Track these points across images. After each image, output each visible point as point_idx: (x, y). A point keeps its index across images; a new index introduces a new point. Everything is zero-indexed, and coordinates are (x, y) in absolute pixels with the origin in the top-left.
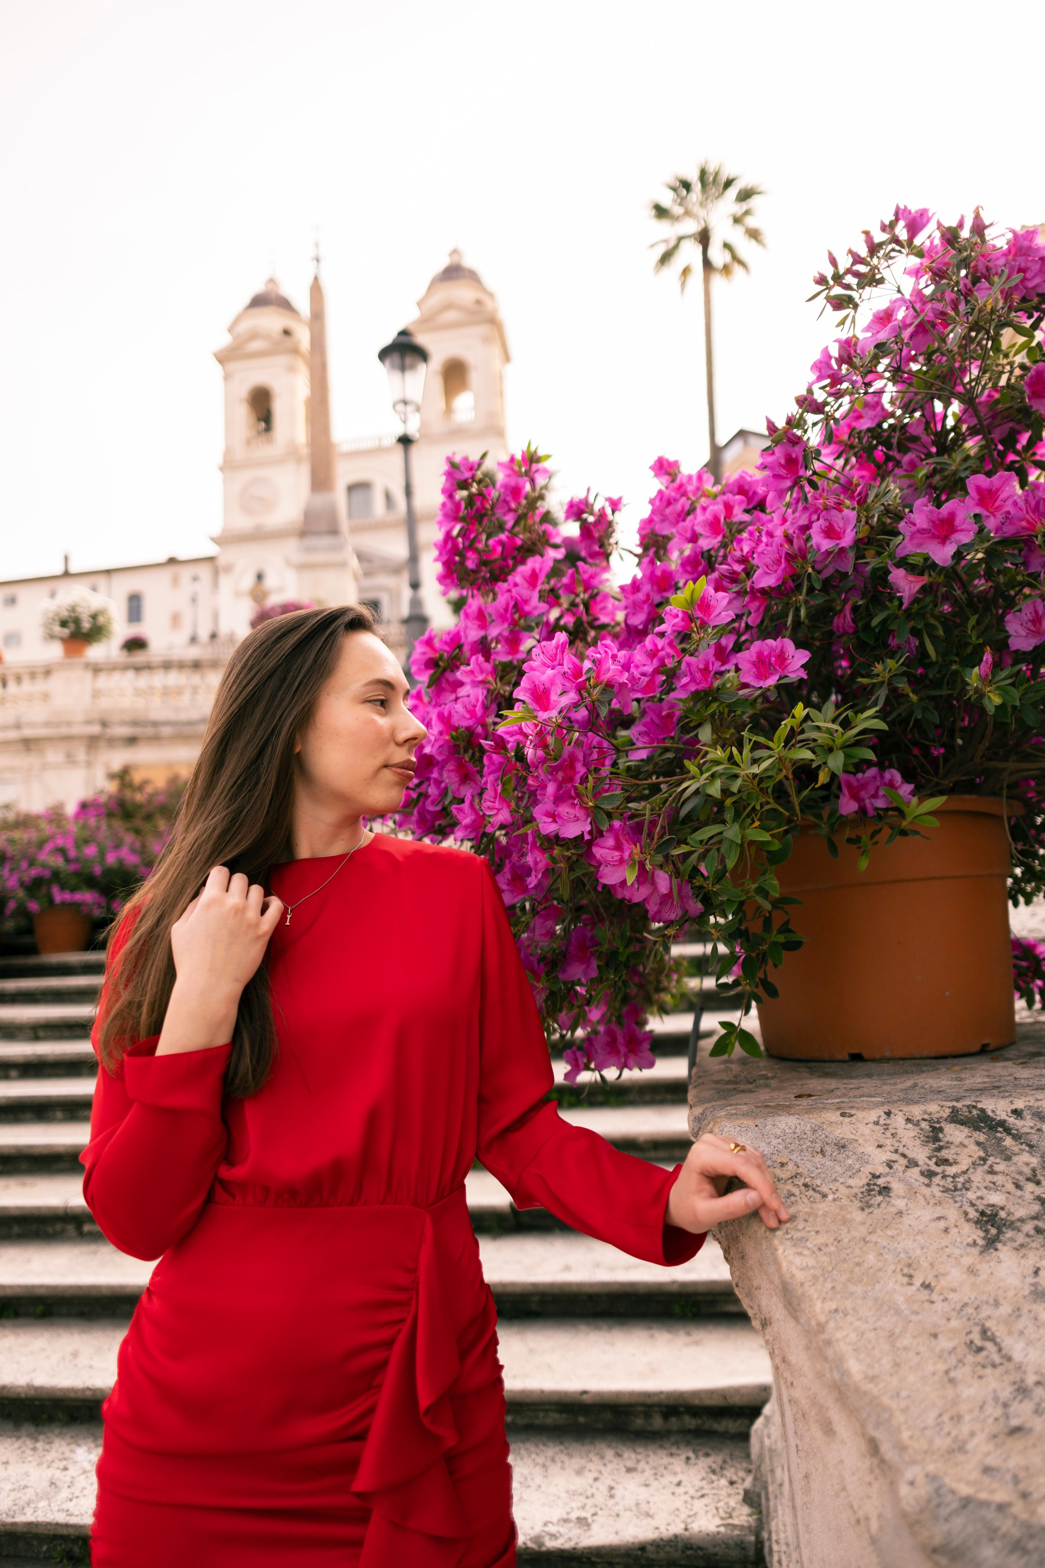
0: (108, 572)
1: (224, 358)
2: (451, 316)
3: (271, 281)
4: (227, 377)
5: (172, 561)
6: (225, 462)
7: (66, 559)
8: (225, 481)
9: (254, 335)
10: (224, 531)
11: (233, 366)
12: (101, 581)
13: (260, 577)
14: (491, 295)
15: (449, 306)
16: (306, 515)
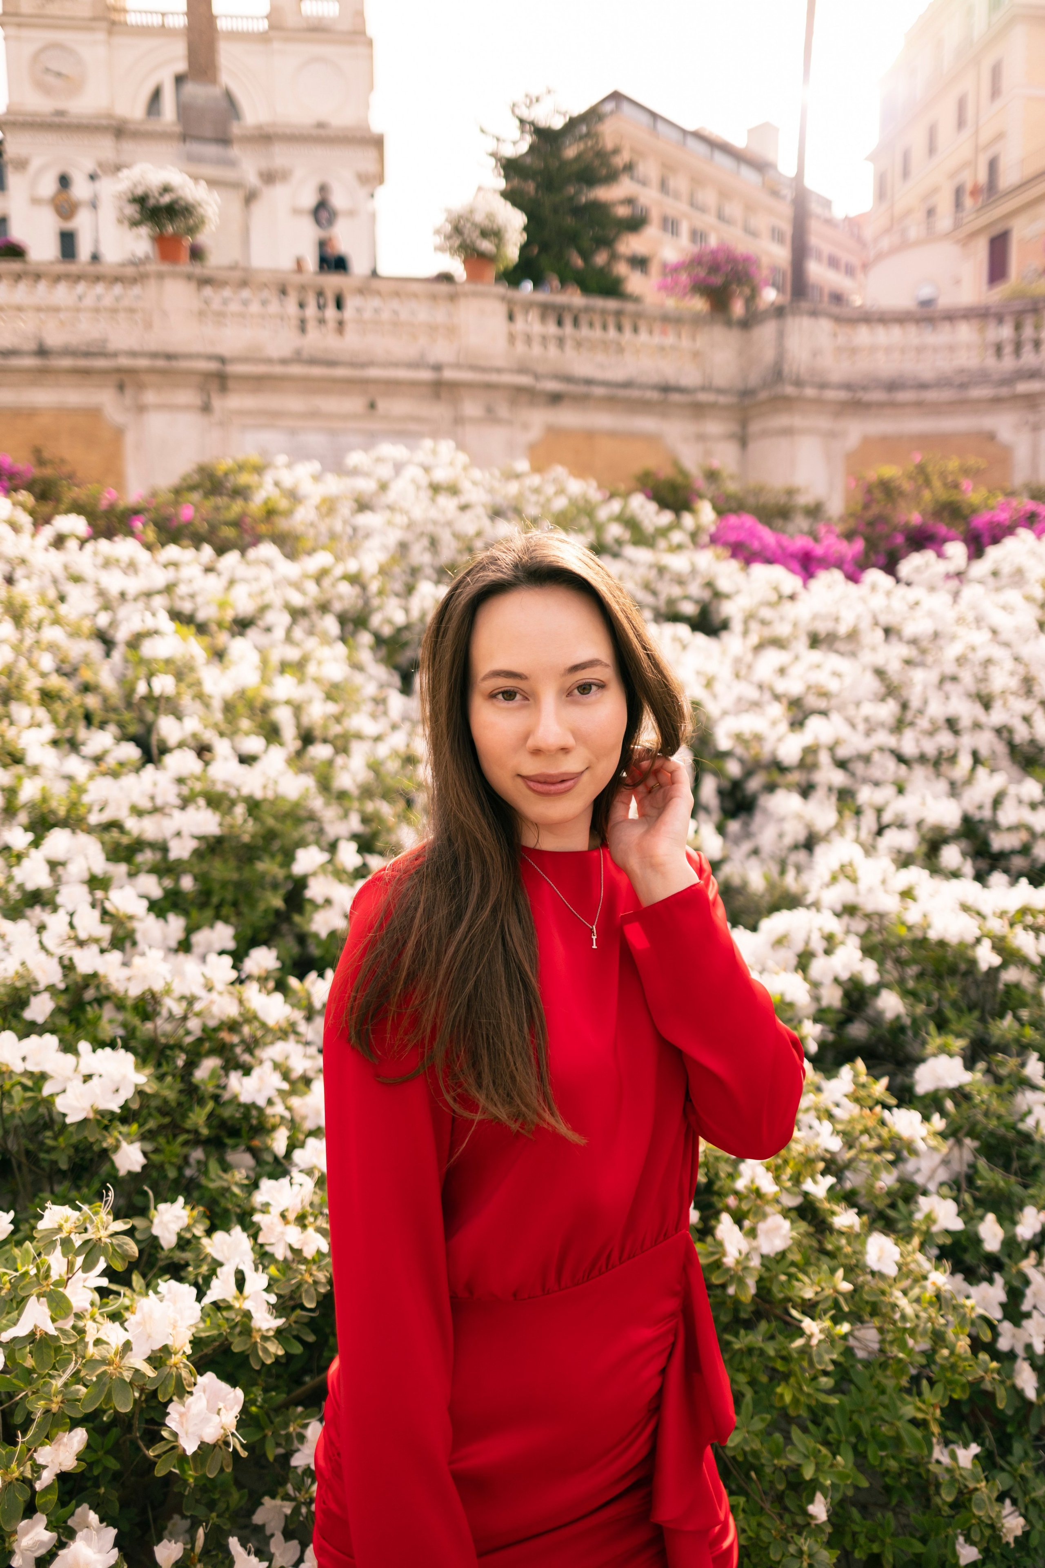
13: (64, 181)
16: (183, 110)
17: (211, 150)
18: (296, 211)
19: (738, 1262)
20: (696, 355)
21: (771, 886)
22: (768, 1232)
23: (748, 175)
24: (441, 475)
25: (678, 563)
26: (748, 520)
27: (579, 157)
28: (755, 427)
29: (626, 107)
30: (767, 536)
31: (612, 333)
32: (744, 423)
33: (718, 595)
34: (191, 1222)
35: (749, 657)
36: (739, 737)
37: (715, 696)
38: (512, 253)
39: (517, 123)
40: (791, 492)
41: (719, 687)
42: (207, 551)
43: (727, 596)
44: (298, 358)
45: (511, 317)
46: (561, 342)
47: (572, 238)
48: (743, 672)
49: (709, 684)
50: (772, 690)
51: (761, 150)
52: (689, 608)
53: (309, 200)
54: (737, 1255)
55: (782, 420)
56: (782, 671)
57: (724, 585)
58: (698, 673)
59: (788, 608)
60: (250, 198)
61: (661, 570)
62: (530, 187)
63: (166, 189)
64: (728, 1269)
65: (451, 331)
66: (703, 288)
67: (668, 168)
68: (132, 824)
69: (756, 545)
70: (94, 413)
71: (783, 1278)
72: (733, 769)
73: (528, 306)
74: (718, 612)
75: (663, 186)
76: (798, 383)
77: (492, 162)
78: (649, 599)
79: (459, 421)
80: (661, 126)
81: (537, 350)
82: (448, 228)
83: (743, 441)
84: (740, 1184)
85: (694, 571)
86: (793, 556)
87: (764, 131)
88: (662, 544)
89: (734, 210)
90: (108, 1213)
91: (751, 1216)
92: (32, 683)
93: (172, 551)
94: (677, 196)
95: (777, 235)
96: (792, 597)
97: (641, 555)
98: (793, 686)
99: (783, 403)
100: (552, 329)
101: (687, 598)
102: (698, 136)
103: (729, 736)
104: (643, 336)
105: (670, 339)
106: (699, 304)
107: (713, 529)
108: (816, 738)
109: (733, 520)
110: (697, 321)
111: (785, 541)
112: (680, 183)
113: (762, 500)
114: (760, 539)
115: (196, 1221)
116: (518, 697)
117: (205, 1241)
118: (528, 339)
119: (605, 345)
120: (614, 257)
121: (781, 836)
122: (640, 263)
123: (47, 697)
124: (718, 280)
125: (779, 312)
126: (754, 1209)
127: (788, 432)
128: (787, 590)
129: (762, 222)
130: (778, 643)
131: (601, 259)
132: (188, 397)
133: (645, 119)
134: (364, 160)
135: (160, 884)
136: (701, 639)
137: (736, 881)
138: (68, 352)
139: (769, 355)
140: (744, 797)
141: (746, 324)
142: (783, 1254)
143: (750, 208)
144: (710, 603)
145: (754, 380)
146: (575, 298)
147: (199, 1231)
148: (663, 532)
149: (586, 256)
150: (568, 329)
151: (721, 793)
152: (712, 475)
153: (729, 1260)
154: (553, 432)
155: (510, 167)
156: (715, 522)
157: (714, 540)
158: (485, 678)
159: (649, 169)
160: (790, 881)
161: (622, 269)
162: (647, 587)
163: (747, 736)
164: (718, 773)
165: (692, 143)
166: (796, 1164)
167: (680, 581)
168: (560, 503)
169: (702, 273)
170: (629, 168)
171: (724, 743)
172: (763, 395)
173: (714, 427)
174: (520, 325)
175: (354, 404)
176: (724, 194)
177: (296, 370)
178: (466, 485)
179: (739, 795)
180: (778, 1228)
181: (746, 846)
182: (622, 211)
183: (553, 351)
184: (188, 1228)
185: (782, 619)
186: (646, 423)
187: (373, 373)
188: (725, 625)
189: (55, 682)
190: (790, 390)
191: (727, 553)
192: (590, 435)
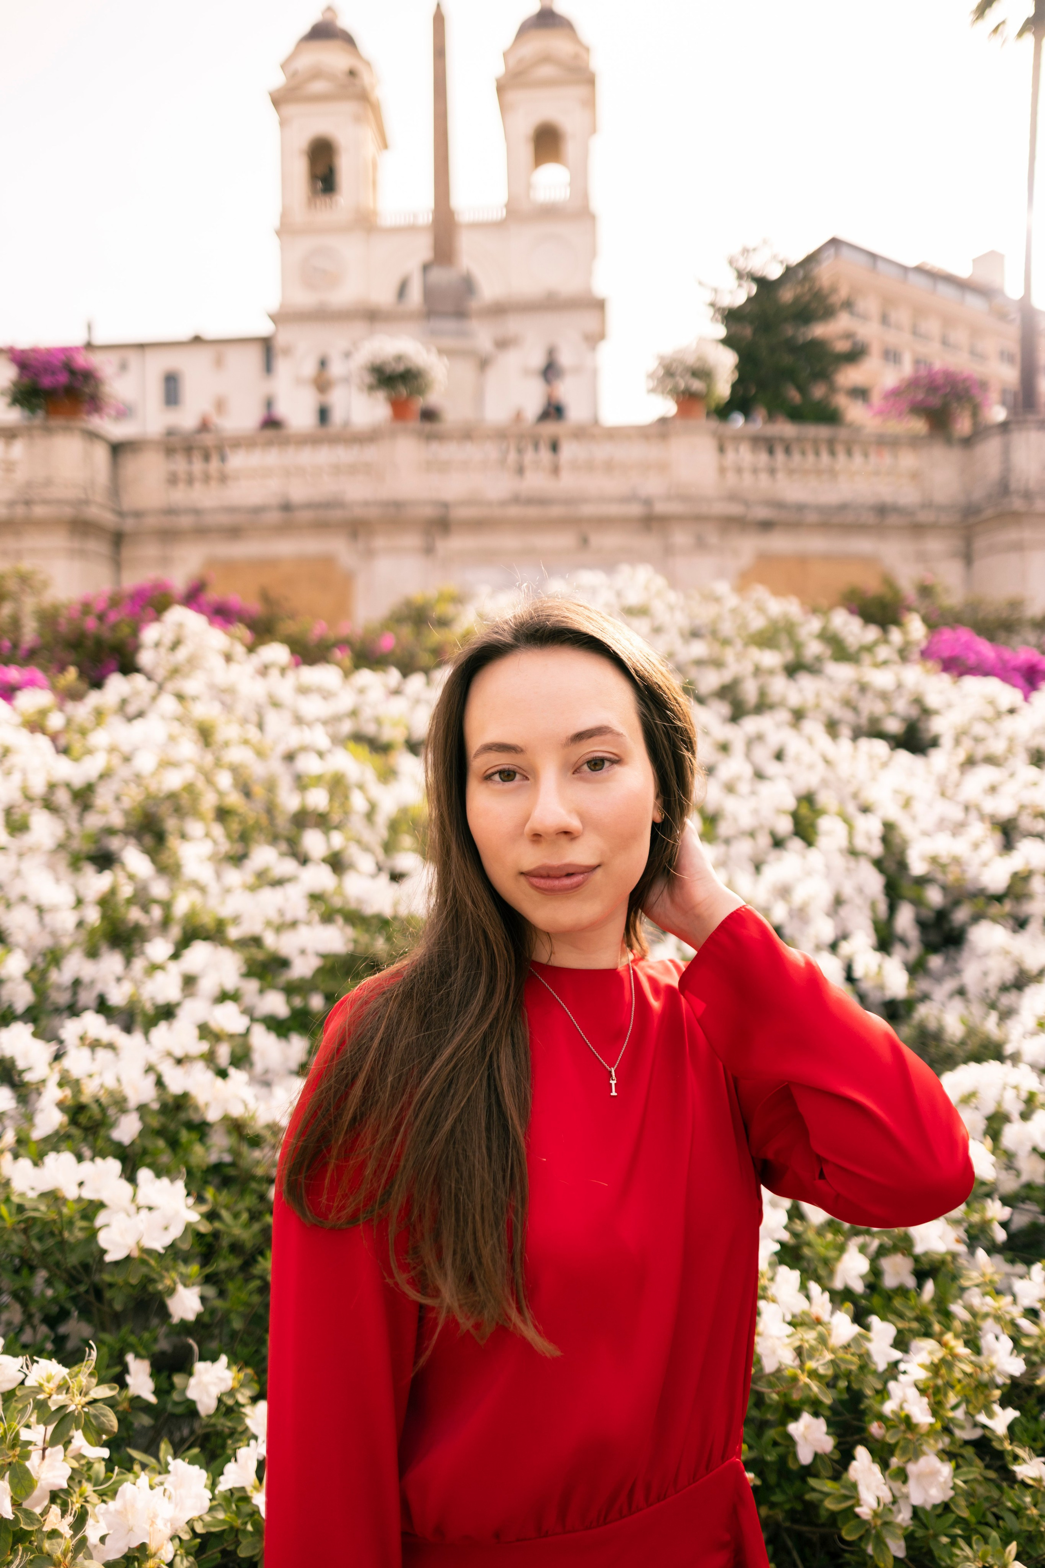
0: (141, 347)
1: (278, 100)
2: (546, 71)
3: (329, 9)
4: (283, 123)
5: (197, 340)
6: (282, 224)
7: (89, 328)
8: (282, 249)
9: (317, 74)
10: (282, 306)
11: (291, 110)
12: (133, 358)
13: (323, 364)
14: (587, 50)
15: (546, 59)
16: (428, 293)
17: (450, 325)
18: (526, 372)
19: (876, 1514)
20: (915, 476)
21: (971, 1032)
22: (920, 1476)
23: (974, 304)
24: (633, 598)
25: (882, 679)
26: (965, 634)
27: (797, 299)
28: (980, 543)
29: (845, 252)
30: (986, 649)
31: (825, 458)
32: (968, 541)
33: (926, 712)
34: (236, 1385)
35: (955, 774)
36: (934, 860)
37: (914, 818)
38: (723, 389)
39: (735, 274)
40: (1015, 604)
41: (918, 807)
42: (394, 675)
43: (936, 712)
44: (517, 500)
45: (721, 449)
46: (772, 471)
47: (789, 375)
48: (950, 792)
49: (907, 804)
50: (978, 809)
51: (985, 277)
52: (893, 726)
53: (537, 360)
54: (874, 1504)
55: (1012, 535)
56: (993, 789)
57: (932, 700)
58: (896, 792)
59: (1008, 725)
60: (484, 364)
61: (863, 688)
62: (747, 332)
63: (399, 358)
64: (865, 1522)
65: (663, 467)
66: (919, 409)
67: (888, 302)
68: (270, 940)
69: (972, 659)
70: (328, 561)
71: (945, 1540)
72: (934, 897)
73: (737, 439)
74: (928, 730)
75: (885, 320)
76: (1027, 495)
77: (711, 312)
78: (846, 715)
79: (668, 551)
80: (880, 265)
81: (748, 479)
82: (661, 372)
83: (968, 558)
84: (889, 1408)
85: (899, 686)
86: (1016, 669)
87: (993, 258)
88: (866, 658)
89: (959, 336)
90: (91, 1375)
91: (898, 1452)
92: (209, 801)
93: (365, 676)
94: (899, 327)
95: (1006, 357)
96: (1012, 711)
97: (842, 672)
98: (1004, 807)
99: (1014, 517)
100: (763, 458)
101: (892, 714)
102: (919, 270)
103: (923, 858)
104: (858, 459)
105: (887, 459)
106: (919, 426)
107: (924, 644)
108: (1027, 863)
109: (947, 634)
110: (914, 442)
111: (1007, 654)
112: (902, 316)
113: (980, 616)
114: (978, 653)
115: (242, 1385)
116: (518, 777)
117: (247, 1410)
118: (739, 470)
119: (819, 472)
120: (833, 389)
121: (985, 974)
122: (861, 393)
123: (223, 814)
124: (935, 401)
125: (1004, 427)
126: (902, 1443)
127: (1019, 547)
128: (1004, 705)
129: (990, 346)
130: (991, 760)
131: (818, 392)
132: (412, 540)
133: (862, 259)
134: (587, 321)
135: (289, 1002)
136: (903, 755)
137: (932, 1025)
138: (311, 506)
139: (994, 470)
140: (952, 929)
141: (968, 442)
142: (946, 1507)
143: (976, 332)
144: (918, 720)
145: (978, 494)
146: (786, 429)
147: (243, 1397)
148: (869, 649)
149: (802, 389)
150: (780, 456)
151: (922, 924)
152: (926, 591)
153: (865, 1511)
154: (765, 560)
155: (731, 316)
156: (926, 637)
157: (926, 654)
158: (476, 755)
159: (869, 305)
160: (991, 1025)
161: (841, 401)
162: (848, 704)
163: (944, 860)
164: (918, 902)
165: (914, 278)
166: (964, 1388)
167: (884, 696)
168: (757, 623)
169: (920, 396)
170: (848, 305)
171: (917, 867)
172: (989, 512)
173: (935, 545)
174: (730, 456)
175: (565, 540)
176: (948, 321)
177: (514, 511)
178: (658, 607)
179: (946, 927)
180: (935, 1473)
181: (950, 985)
182: (842, 346)
183: (764, 479)
184: (231, 1393)
185: (997, 735)
186: (863, 545)
187: (588, 510)
188: (934, 743)
189: (234, 799)
190: (1018, 504)
191: (938, 667)
192: (802, 560)
